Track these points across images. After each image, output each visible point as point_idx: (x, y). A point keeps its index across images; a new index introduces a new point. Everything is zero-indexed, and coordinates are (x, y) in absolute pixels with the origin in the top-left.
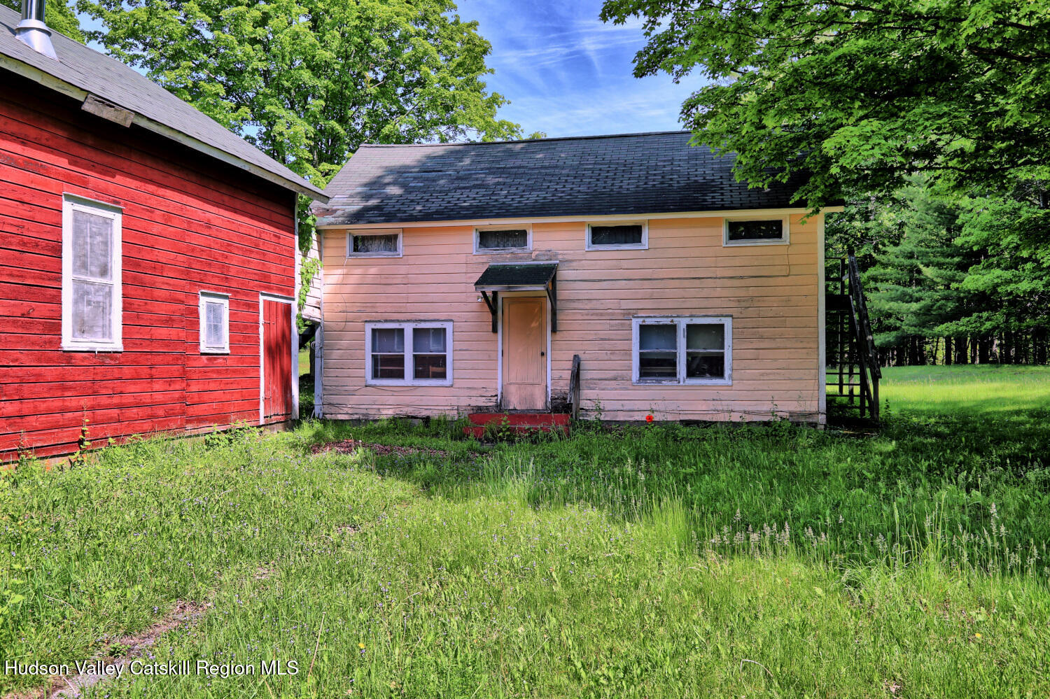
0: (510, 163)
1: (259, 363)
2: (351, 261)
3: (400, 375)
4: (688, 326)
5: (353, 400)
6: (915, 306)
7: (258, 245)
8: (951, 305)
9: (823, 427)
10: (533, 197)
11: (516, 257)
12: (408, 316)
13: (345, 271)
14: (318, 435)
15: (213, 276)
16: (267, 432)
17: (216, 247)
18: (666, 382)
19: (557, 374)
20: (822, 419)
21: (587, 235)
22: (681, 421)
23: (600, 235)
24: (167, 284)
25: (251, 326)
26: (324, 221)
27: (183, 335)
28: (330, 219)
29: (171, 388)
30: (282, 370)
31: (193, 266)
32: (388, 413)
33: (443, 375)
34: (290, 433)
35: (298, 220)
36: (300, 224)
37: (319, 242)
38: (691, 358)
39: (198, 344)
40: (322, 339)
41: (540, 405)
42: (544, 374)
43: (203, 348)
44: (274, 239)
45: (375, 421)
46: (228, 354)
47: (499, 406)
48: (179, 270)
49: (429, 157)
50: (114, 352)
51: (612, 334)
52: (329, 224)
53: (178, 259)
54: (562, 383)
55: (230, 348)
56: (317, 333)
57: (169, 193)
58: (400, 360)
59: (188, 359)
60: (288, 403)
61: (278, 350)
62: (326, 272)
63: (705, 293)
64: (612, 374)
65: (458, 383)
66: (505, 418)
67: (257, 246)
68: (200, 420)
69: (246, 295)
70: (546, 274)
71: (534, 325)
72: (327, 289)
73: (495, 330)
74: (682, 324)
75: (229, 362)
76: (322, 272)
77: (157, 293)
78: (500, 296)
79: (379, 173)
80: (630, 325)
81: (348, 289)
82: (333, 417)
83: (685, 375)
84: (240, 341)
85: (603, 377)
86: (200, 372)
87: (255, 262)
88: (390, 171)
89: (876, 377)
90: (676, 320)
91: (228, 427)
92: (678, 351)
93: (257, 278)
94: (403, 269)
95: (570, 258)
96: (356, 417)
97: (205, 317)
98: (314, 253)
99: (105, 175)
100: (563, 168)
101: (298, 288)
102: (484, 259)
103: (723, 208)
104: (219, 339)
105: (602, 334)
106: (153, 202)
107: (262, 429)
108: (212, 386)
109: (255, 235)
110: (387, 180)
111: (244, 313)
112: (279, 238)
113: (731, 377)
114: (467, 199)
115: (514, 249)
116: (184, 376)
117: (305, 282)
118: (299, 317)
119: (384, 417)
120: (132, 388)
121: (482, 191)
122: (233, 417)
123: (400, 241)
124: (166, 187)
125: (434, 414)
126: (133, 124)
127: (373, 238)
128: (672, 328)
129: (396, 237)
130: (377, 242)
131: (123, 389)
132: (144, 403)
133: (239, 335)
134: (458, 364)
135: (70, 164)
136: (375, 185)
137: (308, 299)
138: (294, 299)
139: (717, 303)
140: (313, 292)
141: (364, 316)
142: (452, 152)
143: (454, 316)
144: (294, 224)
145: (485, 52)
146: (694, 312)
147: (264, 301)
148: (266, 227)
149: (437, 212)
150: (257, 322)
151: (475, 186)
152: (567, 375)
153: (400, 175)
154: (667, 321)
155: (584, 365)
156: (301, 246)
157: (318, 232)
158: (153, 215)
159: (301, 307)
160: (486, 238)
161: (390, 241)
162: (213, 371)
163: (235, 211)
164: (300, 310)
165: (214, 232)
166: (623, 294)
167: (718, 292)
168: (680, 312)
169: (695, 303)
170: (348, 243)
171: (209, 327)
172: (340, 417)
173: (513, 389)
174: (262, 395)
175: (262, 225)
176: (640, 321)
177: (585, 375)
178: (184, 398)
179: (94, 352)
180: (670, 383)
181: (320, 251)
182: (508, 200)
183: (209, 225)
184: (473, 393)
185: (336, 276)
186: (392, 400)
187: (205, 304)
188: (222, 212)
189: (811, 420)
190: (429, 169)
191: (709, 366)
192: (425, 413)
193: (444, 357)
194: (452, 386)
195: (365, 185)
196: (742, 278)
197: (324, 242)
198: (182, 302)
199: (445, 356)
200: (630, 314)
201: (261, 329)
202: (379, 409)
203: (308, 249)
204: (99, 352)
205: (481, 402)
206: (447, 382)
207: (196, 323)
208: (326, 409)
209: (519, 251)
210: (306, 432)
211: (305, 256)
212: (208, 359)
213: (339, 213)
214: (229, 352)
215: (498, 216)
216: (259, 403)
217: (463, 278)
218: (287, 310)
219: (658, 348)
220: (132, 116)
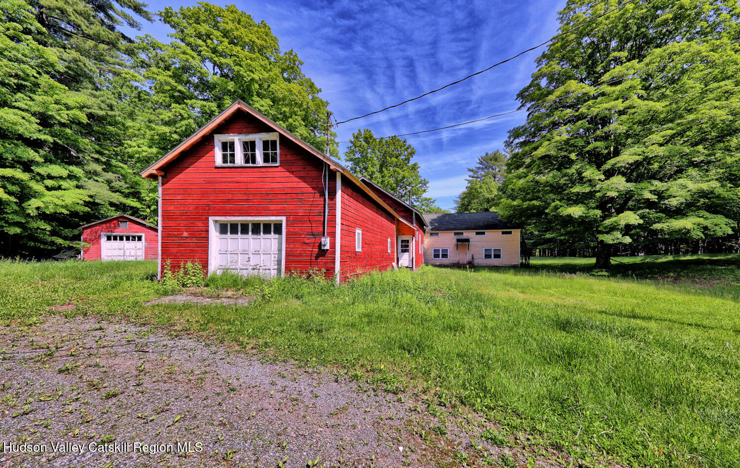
0: (456, 219)
5: (430, 262)
6: (532, 241)
8: (542, 241)
10: (464, 226)
12: (441, 247)
13: (430, 239)
19: (469, 257)
20: (520, 265)
21: (475, 233)
23: (477, 233)
33: (447, 257)
38: (494, 255)
41: (466, 262)
42: (466, 257)
47: (458, 263)
49: (438, 217)
51: (479, 251)
54: (470, 259)
58: (439, 255)
63: (497, 244)
70: (467, 240)
71: (465, 249)
73: (457, 250)
74: (493, 249)
78: (459, 244)
79: (431, 220)
80: (483, 249)
81: (431, 243)
83: (493, 258)
85: (478, 258)
89: (529, 259)
92: (492, 254)
94: (440, 239)
95: (472, 237)
102: (456, 237)
103: (501, 229)
110: (433, 222)
113: (502, 258)
114: (452, 227)
115: (461, 236)
123: (439, 234)
128: (491, 250)
130: (434, 234)
134: (450, 256)
139: (499, 245)
141: (432, 247)
143: (450, 247)
146: (495, 247)
149: (446, 229)
152: (471, 257)
154: (490, 248)
155: (474, 255)
160: (455, 234)
161: (437, 234)
166: (481, 244)
167: (500, 243)
168: (492, 247)
169: (495, 245)
170: (429, 234)
173: (460, 260)
176: (485, 248)
177: (474, 257)
182: (459, 227)
184: (453, 261)
186: (438, 261)
189: (517, 266)
190: (440, 220)
191: (497, 256)
192: (444, 264)
194: (449, 259)
195: (430, 223)
196: (504, 241)
199: (447, 254)
200: (483, 247)
205: (455, 262)
215: (457, 230)
217: (452, 241)
219: (488, 253)
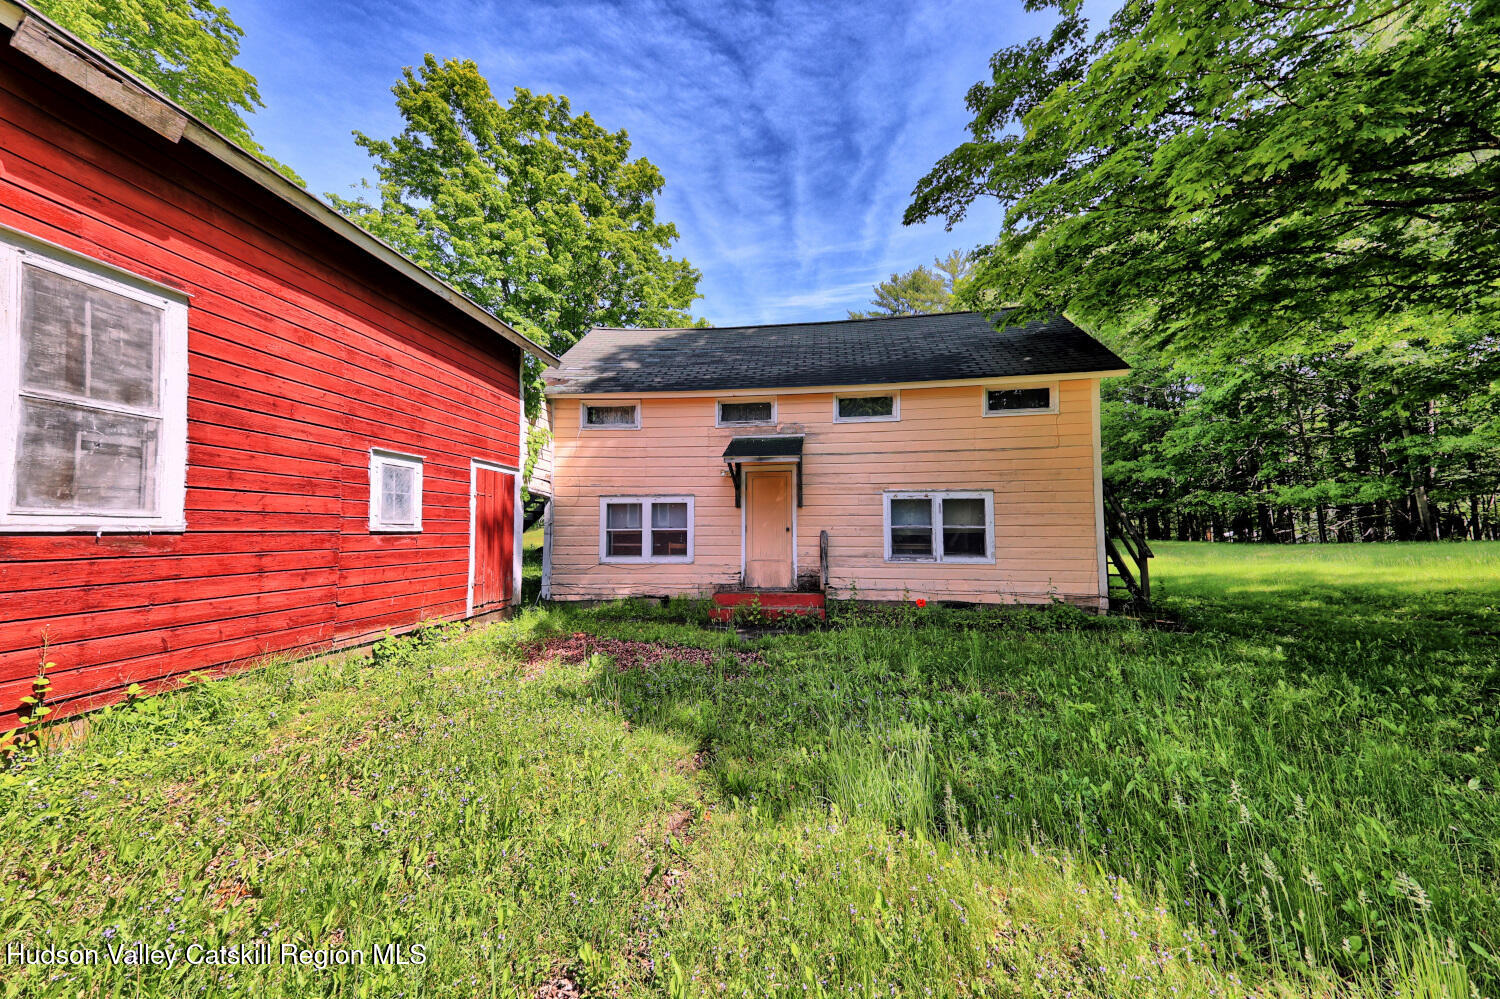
0: (745, 344)
1: (468, 543)
2: (585, 434)
3: (638, 552)
4: (944, 501)
5: (585, 580)
7: (470, 402)
9: (1105, 612)
10: (775, 370)
11: (759, 429)
12: (646, 491)
13: (579, 443)
14: (543, 628)
15: (395, 431)
16: (477, 625)
17: (401, 393)
18: (921, 560)
19: (804, 550)
20: (1104, 603)
21: (834, 407)
22: (939, 602)
23: (849, 407)
24: (303, 431)
25: (458, 498)
26: (554, 390)
27: (335, 506)
28: (561, 388)
29: (305, 584)
30: (502, 549)
31: (359, 414)
32: (624, 592)
33: (683, 552)
34: (508, 625)
35: (522, 384)
36: (526, 389)
37: (550, 413)
38: (948, 535)
39: (366, 519)
40: (552, 515)
41: (785, 583)
42: (789, 548)
43: (375, 524)
44: (491, 399)
45: (609, 601)
46: (419, 533)
47: (742, 584)
48: (331, 416)
49: (662, 338)
50: (154, 533)
51: (862, 510)
52: (561, 393)
53: (327, 398)
54: (808, 560)
55: (424, 524)
56: (547, 509)
57: (305, 300)
58: (638, 537)
59: (345, 540)
60: (508, 588)
61: (496, 528)
62: (557, 444)
63: (964, 466)
64: (861, 551)
65: (700, 560)
66: (756, 600)
67: (467, 403)
68: (363, 623)
69: (452, 460)
70: (794, 447)
71: (778, 499)
72: (560, 461)
73: (738, 505)
74: (938, 500)
75: (420, 543)
76: (552, 445)
77: (278, 443)
78: (744, 470)
79: (614, 350)
80: (881, 500)
81: (583, 462)
82: (562, 598)
83: (942, 552)
84: (439, 516)
85: (854, 553)
86: (367, 557)
87: (464, 422)
88: (625, 349)
90: (931, 495)
91: (415, 627)
92: (934, 527)
93: (467, 440)
94: (641, 442)
95: (817, 431)
96: (587, 597)
97: (380, 484)
98: (543, 423)
99: (136, 227)
100: (799, 347)
101: (523, 459)
102: (727, 432)
103: (984, 375)
104: (405, 513)
105: (852, 510)
106: (271, 305)
107: (469, 622)
108: (390, 575)
109: (464, 389)
110: (622, 356)
111: (446, 482)
112: (499, 399)
113: (994, 555)
114: (707, 372)
115: (758, 422)
116: (337, 564)
117: (532, 453)
118: (524, 490)
119: (620, 597)
120: (209, 591)
121: (721, 367)
122: (423, 614)
123: (638, 414)
124: (299, 290)
125: (674, 594)
126: (184, 140)
127: (609, 410)
128: (928, 503)
129: (633, 408)
130: (613, 414)
131: (182, 595)
132: (238, 612)
133: (438, 509)
134: (700, 540)
135: (8, 169)
136: (609, 360)
137: (535, 471)
138: (518, 470)
139: (975, 476)
140: (541, 464)
141: (599, 491)
142: (685, 335)
143: (694, 490)
144: (519, 387)
145: (696, 279)
146: (950, 487)
147: (478, 469)
148: (482, 383)
149: (677, 384)
150: (467, 493)
151: (713, 362)
152: (815, 551)
153: (636, 352)
154: (921, 496)
155: (832, 541)
156: (528, 412)
157: (549, 402)
158: (270, 325)
159: (526, 479)
160: (729, 412)
161: (627, 412)
162: (392, 555)
163: (434, 354)
164: (525, 482)
165: (397, 374)
166: (870, 468)
167: (977, 465)
168: (934, 487)
169: (951, 477)
170: (582, 414)
171: (388, 498)
172: (571, 598)
173: (757, 565)
174: (471, 580)
175: (475, 380)
176: (891, 496)
177: (832, 552)
178: (334, 596)
179: (95, 533)
180: (925, 561)
181: (550, 422)
182: (750, 372)
183: (388, 362)
184: (716, 570)
185: (570, 448)
186: (629, 578)
187: (380, 466)
188: (411, 350)
189: (1090, 605)
190: (663, 349)
191: (966, 543)
192: (663, 592)
193: (685, 534)
194: (693, 563)
195: (599, 360)
196: (1003, 449)
197: (554, 412)
198: (337, 461)
199: (685, 532)
200: (881, 488)
201: (473, 503)
202: (613, 589)
203: (536, 417)
204: (104, 534)
205: (724, 579)
206: (688, 558)
207: (364, 490)
208: (555, 590)
209: (764, 424)
210: (526, 624)
211: (533, 424)
212: (382, 540)
213: (570, 382)
214: (421, 529)
215: (742, 387)
216: (466, 591)
217: (704, 452)
218: (510, 483)
219: (911, 523)
220: (182, 122)
